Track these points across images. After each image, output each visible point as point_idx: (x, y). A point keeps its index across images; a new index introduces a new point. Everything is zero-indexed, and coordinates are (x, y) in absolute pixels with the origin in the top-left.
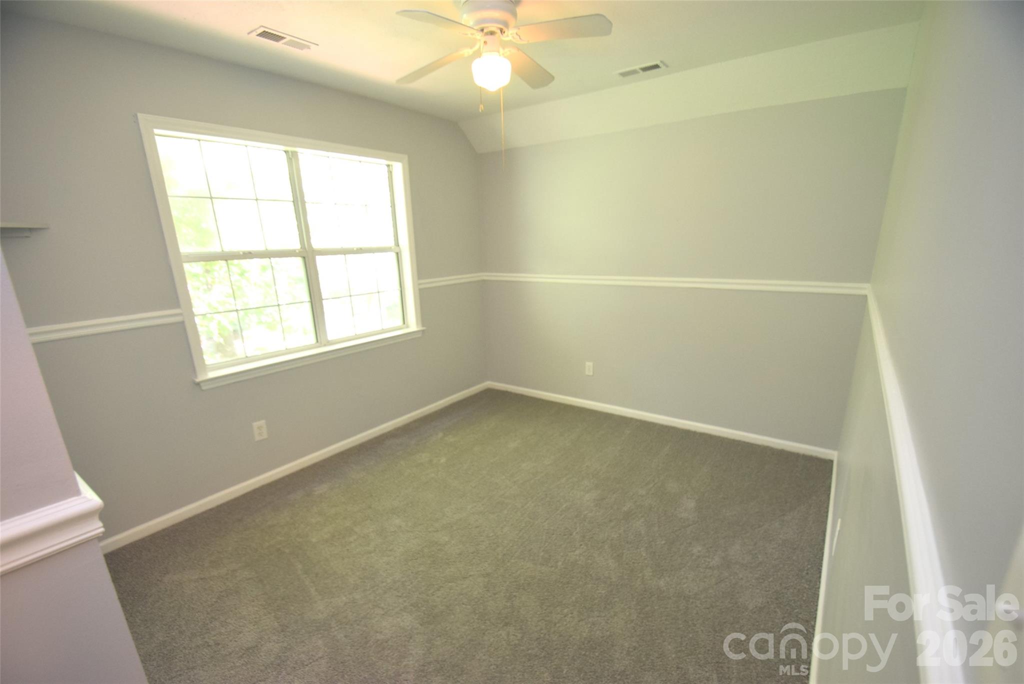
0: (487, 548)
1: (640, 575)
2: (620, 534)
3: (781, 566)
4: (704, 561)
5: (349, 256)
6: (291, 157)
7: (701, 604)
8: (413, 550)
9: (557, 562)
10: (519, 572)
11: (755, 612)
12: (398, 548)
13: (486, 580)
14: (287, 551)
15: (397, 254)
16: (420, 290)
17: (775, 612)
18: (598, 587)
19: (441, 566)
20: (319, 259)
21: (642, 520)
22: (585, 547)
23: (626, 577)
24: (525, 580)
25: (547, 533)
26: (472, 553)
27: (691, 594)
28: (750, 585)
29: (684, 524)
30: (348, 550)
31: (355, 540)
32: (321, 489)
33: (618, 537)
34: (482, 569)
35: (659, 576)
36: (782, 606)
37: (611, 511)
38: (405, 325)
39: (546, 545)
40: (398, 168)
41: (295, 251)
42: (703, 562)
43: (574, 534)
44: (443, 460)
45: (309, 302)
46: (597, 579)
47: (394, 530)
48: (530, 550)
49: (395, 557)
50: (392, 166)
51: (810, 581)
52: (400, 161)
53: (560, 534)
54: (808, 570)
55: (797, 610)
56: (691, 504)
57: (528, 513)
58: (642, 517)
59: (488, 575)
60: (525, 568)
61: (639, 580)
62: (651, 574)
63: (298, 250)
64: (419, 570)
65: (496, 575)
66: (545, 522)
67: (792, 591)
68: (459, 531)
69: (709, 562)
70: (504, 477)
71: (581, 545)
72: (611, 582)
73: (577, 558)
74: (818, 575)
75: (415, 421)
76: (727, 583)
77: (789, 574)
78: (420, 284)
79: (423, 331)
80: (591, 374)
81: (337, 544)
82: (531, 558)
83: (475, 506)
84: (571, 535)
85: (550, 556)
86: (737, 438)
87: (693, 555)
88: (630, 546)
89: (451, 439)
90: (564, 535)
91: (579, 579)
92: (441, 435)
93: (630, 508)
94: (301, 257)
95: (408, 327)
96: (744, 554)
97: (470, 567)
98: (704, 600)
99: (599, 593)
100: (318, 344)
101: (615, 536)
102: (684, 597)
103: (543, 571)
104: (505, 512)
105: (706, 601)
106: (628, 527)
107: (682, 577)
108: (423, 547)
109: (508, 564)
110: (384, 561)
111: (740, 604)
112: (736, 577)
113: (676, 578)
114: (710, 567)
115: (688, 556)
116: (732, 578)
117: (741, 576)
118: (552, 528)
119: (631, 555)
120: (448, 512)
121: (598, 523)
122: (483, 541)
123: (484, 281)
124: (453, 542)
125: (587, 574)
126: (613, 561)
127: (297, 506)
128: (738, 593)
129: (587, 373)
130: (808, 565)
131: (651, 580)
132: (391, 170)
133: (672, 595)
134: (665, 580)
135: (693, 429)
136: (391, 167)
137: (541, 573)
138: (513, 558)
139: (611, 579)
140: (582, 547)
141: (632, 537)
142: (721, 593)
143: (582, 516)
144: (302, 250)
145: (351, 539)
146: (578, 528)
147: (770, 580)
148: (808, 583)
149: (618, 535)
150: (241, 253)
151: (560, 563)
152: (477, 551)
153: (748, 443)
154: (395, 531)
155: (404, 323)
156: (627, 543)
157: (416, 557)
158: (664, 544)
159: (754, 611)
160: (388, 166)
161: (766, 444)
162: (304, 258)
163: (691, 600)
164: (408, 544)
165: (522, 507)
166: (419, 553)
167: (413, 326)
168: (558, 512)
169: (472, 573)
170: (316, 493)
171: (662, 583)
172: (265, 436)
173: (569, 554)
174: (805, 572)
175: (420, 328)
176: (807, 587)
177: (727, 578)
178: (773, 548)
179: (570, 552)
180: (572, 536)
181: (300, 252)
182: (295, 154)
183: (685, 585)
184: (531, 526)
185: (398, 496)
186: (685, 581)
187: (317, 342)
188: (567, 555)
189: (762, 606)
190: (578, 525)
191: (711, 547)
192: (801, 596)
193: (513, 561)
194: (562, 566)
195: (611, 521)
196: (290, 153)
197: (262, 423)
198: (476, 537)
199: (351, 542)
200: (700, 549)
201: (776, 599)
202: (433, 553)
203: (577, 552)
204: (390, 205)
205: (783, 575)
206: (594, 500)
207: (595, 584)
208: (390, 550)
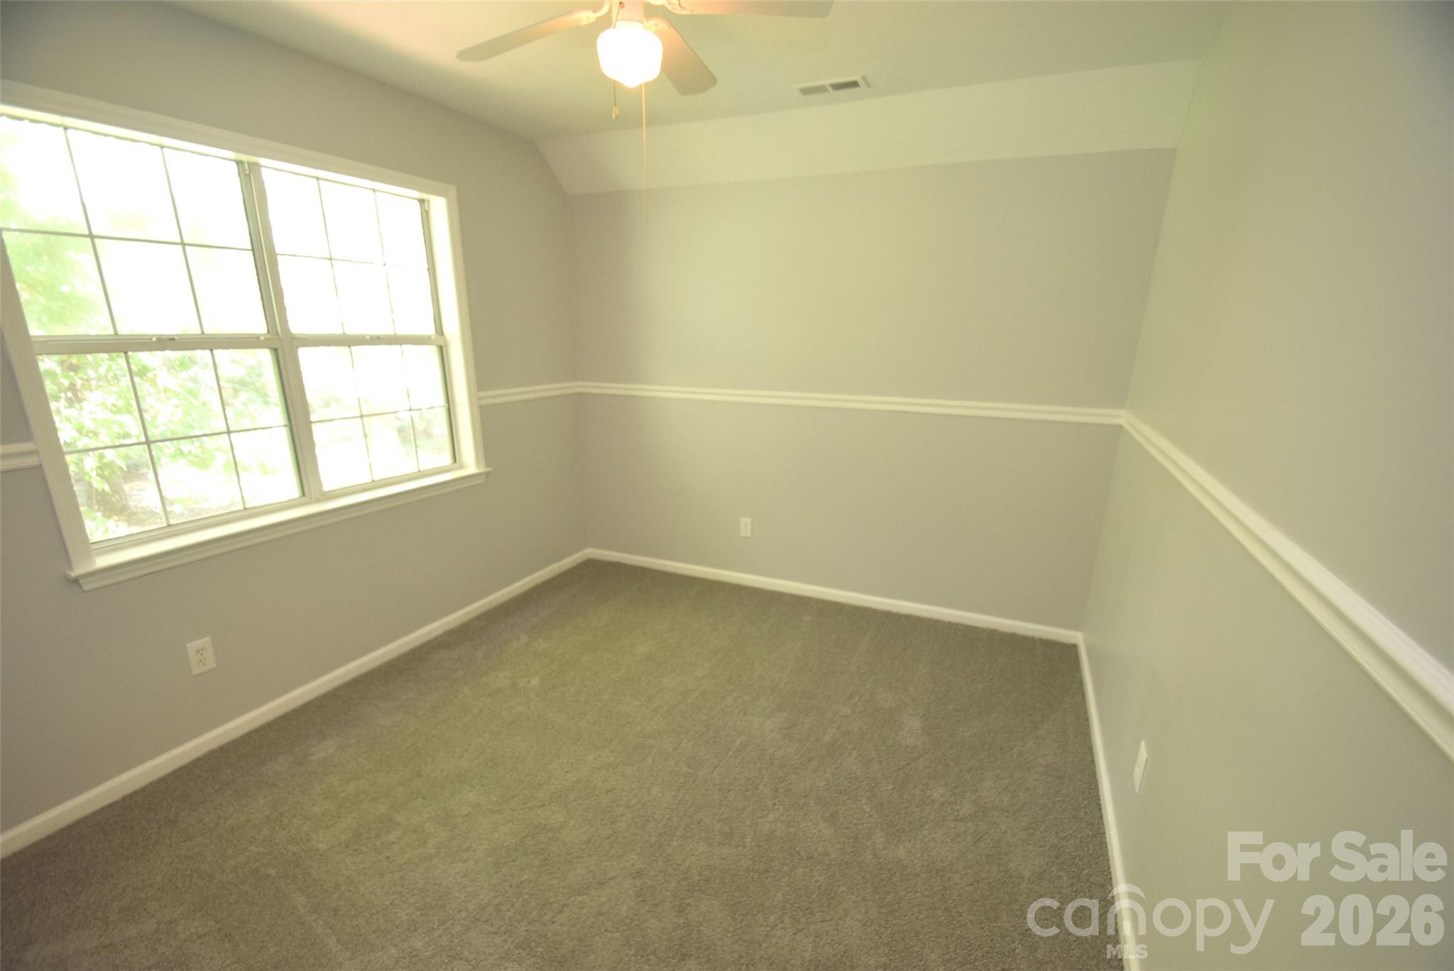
0: (630, 826)
1: (869, 843)
2: (828, 780)
3: (1051, 805)
4: (951, 809)
5: (356, 349)
6: (248, 173)
7: (961, 879)
8: (506, 844)
9: (744, 837)
10: (688, 862)
11: (1034, 882)
12: (481, 844)
13: (638, 883)
14: (273, 872)
15: (441, 348)
16: (481, 407)
17: (1060, 877)
18: (812, 870)
19: (559, 869)
20: (304, 354)
21: (854, 754)
22: (781, 808)
23: (849, 850)
24: (700, 875)
25: (720, 790)
26: (608, 838)
27: (945, 865)
28: (1019, 839)
29: (912, 755)
30: (388, 858)
31: (399, 839)
32: (324, 750)
33: (825, 785)
34: (628, 864)
35: (895, 841)
36: (1065, 867)
37: (808, 743)
38: (456, 465)
39: (722, 811)
40: (440, 207)
41: (257, 337)
42: (950, 812)
43: (761, 787)
44: (535, 681)
45: (285, 426)
46: (808, 859)
47: (467, 812)
48: (699, 822)
49: (477, 862)
50: (429, 201)
51: (1092, 824)
52: (444, 196)
53: (740, 790)
54: (1085, 808)
55: (1086, 872)
56: (915, 723)
57: (684, 759)
58: (853, 749)
59: (639, 874)
60: (696, 854)
61: (868, 852)
62: (883, 840)
63: (262, 335)
64: (522, 879)
65: (653, 873)
66: (713, 771)
67: (1072, 842)
68: (580, 802)
69: (958, 811)
70: (637, 702)
71: (775, 804)
72: (830, 860)
73: (773, 826)
74: (1099, 815)
75: (479, 618)
76: (989, 841)
77: (1063, 816)
78: (480, 398)
79: (487, 474)
80: (749, 535)
81: (366, 850)
82: (703, 835)
83: (600, 756)
84: (757, 789)
85: (731, 828)
86: (955, 620)
87: (933, 802)
88: (845, 798)
89: (542, 645)
90: (747, 791)
91: (782, 861)
92: (524, 639)
93: (833, 736)
94: (270, 348)
95: (461, 467)
96: (1000, 793)
97: (608, 864)
98: (963, 872)
99: (816, 882)
100: (304, 499)
101: (822, 784)
102: (937, 870)
103: (724, 856)
104: (649, 760)
105: (967, 874)
106: (837, 768)
107: (927, 839)
108: (523, 838)
109: (670, 850)
110: (457, 870)
111: (1011, 871)
112: (998, 830)
113: (919, 841)
114: (961, 819)
115: (928, 805)
116: (992, 831)
117: (1003, 827)
118: (726, 781)
119: (849, 812)
120: (555, 770)
121: (792, 765)
122: (622, 815)
123: (580, 394)
124: (572, 822)
125: (792, 851)
126: (826, 824)
127: (280, 784)
128: (1006, 854)
129: (743, 534)
130: (1084, 800)
131: (885, 849)
132: (427, 209)
133: (919, 870)
134: (905, 847)
135: (895, 610)
136: (426, 205)
137: (723, 859)
138: (675, 838)
139: (828, 855)
140: (777, 807)
141: (846, 783)
142: (984, 857)
143: (768, 757)
144: (268, 336)
145: (392, 837)
146: (765, 777)
147: (1042, 829)
148: (1090, 827)
149: (826, 783)
150: (154, 339)
151: (749, 839)
152: (615, 833)
153: (968, 626)
154: (470, 813)
155: (455, 461)
156: (840, 793)
157: (513, 857)
158: (893, 789)
159: (1032, 880)
160: (422, 201)
161: (993, 627)
162: (275, 351)
163: (948, 875)
164: (497, 835)
165: (675, 749)
166: (517, 850)
167: (471, 465)
168: (731, 753)
169: (613, 874)
170: (315, 758)
171: (901, 852)
172: (211, 663)
173: (760, 821)
174: (1083, 811)
175: (483, 469)
176: (1090, 833)
177: (986, 833)
178: (1034, 780)
179: (760, 818)
180: (758, 791)
181: (266, 339)
182: (255, 167)
183: (934, 852)
184: (694, 781)
185: (467, 750)
186: (932, 844)
187: (303, 494)
188: (757, 824)
189: (1041, 871)
190: (764, 772)
191: (956, 787)
192: (1086, 849)
193: (675, 844)
194: (753, 844)
195: (810, 760)
196: (246, 167)
197: (205, 642)
198: (609, 809)
199: (394, 843)
200: (941, 792)
201: (1057, 857)
202: (542, 846)
203: (771, 817)
204: (427, 267)
205: (1056, 819)
206: (780, 728)
207: (806, 867)
208: (466, 850)
